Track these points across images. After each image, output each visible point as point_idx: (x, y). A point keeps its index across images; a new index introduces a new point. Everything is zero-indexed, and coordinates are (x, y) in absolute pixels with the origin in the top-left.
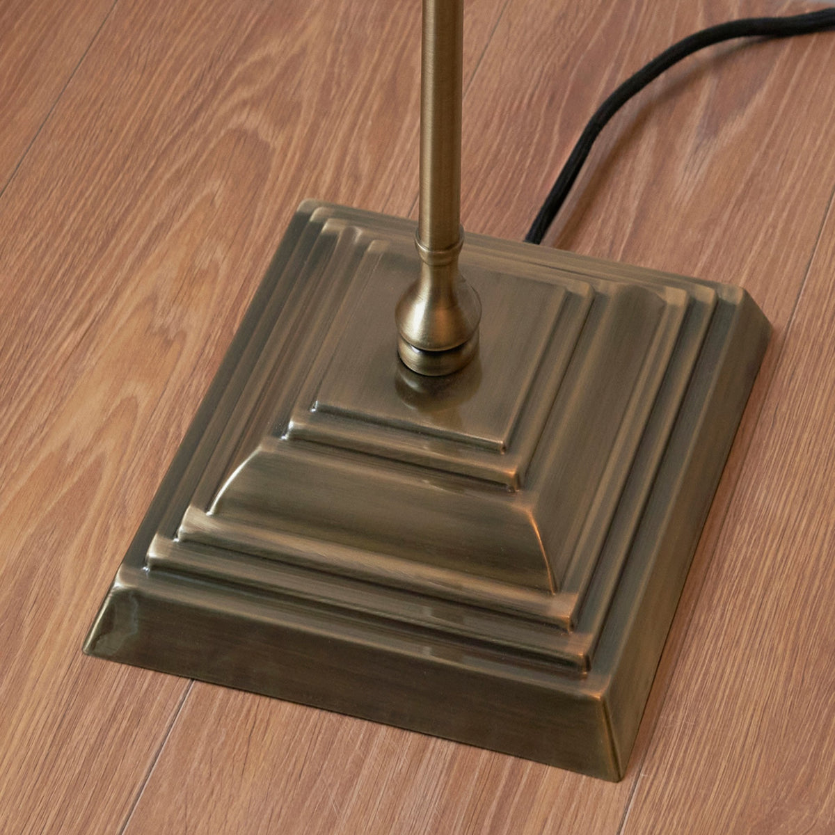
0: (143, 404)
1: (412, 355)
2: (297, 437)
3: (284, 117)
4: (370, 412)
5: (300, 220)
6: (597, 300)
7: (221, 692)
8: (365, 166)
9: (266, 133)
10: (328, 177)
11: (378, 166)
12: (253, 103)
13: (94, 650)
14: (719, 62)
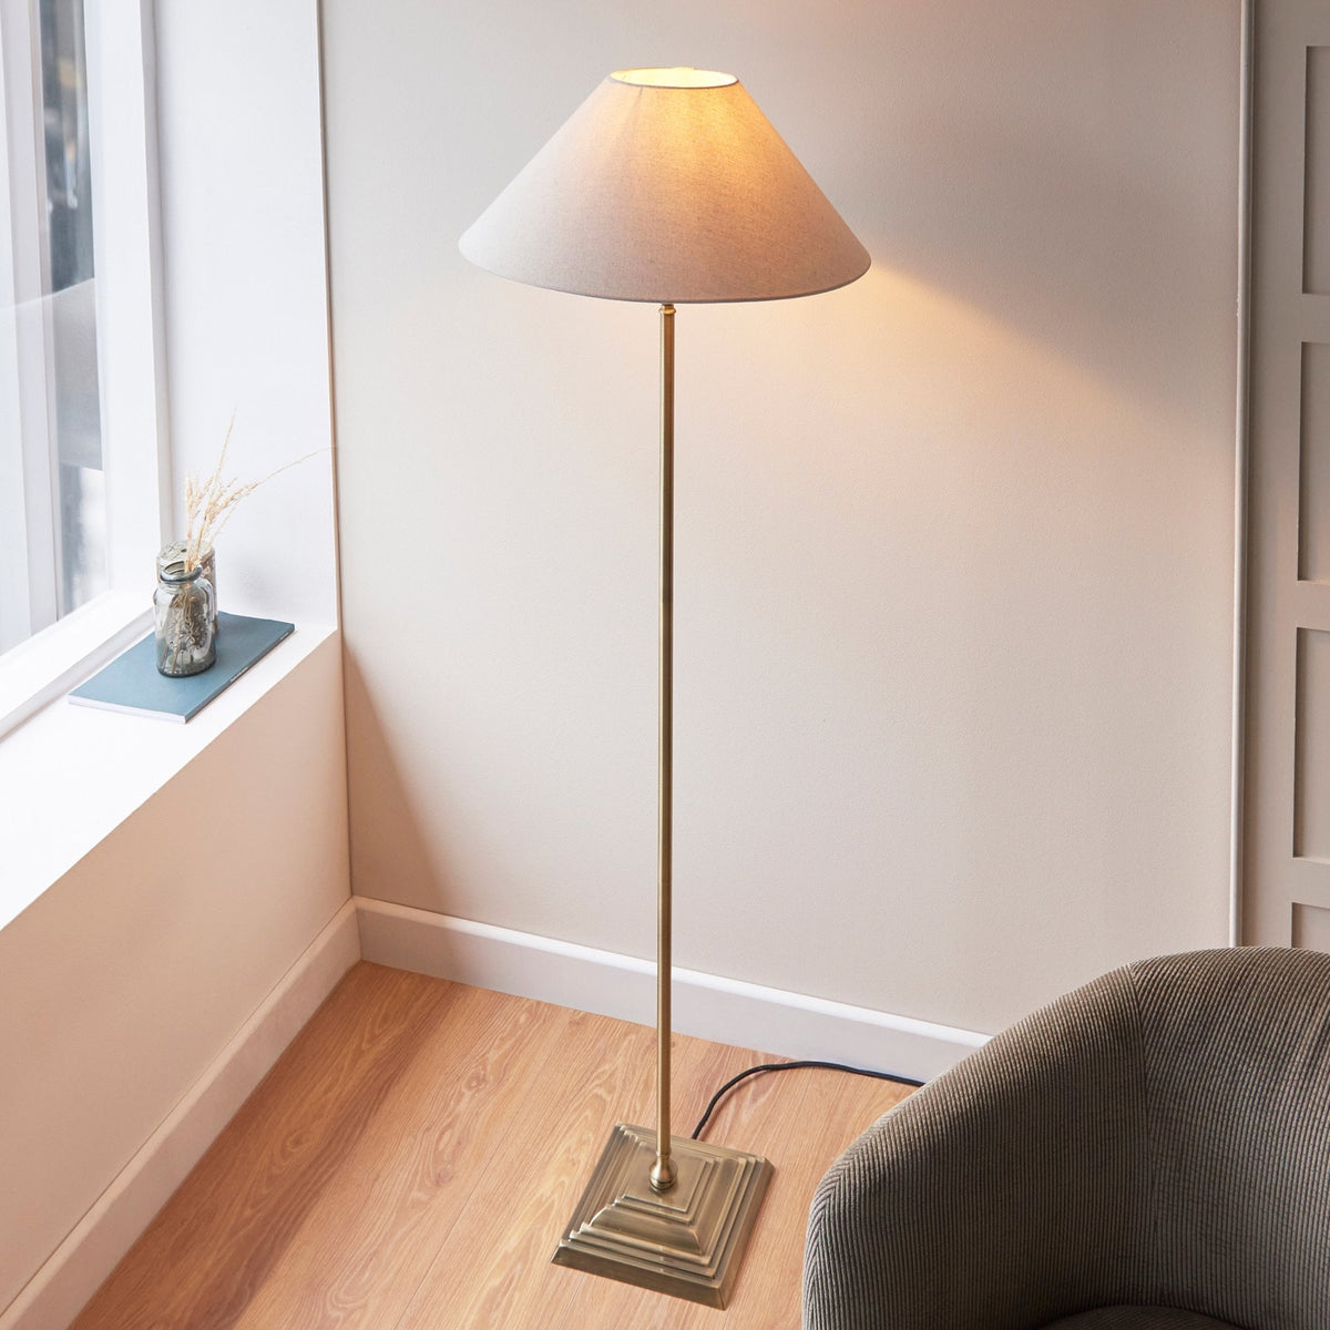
0: (567, 1182)
1: (655, 1182)
2: (617, 1205)
3: (611, 1090)
4: (641, 1199)
5: (617, 1129)
6: (716, 1164)
7: (595, 1277)
8: (638, 1108)
9: (605, 1095)
10: (626, 1111)
11: (643, 1108)
12: (600, 1086)
13: (553, 1262)
14: (756, 1078)
